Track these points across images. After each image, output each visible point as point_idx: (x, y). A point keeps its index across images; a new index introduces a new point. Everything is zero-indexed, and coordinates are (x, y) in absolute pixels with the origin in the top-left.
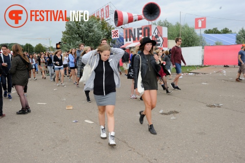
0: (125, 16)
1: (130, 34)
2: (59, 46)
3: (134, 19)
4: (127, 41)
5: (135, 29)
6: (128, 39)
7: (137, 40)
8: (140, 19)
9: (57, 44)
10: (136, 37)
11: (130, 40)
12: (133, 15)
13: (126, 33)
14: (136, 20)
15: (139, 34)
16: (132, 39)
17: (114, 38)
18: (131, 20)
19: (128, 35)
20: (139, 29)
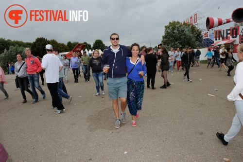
0: (216, 21)
1: (219, 35)
2: (160, 47)
3: (223, 22)
4: (216, 40)
5: (224, 31)
6: (218, 39)
7: (225, 39)
8: (228, 22)
9: (159, 45)
10: (225, 36)
11: (219, 39)
12: (223, 19)
13: (216, 34)
14: (224, 23)
15: (227, 34)
16: (221, 38)
17: (205, 38)
18: (220, 23)
19: (218, 36)
20: (227, 30)
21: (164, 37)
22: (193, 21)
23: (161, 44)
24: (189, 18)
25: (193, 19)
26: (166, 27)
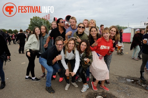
21: (29, 25)
22: (48, 18)
23: (28, 30)
24: (45, 16)
25: (48, 17)
26: (31, 19)
